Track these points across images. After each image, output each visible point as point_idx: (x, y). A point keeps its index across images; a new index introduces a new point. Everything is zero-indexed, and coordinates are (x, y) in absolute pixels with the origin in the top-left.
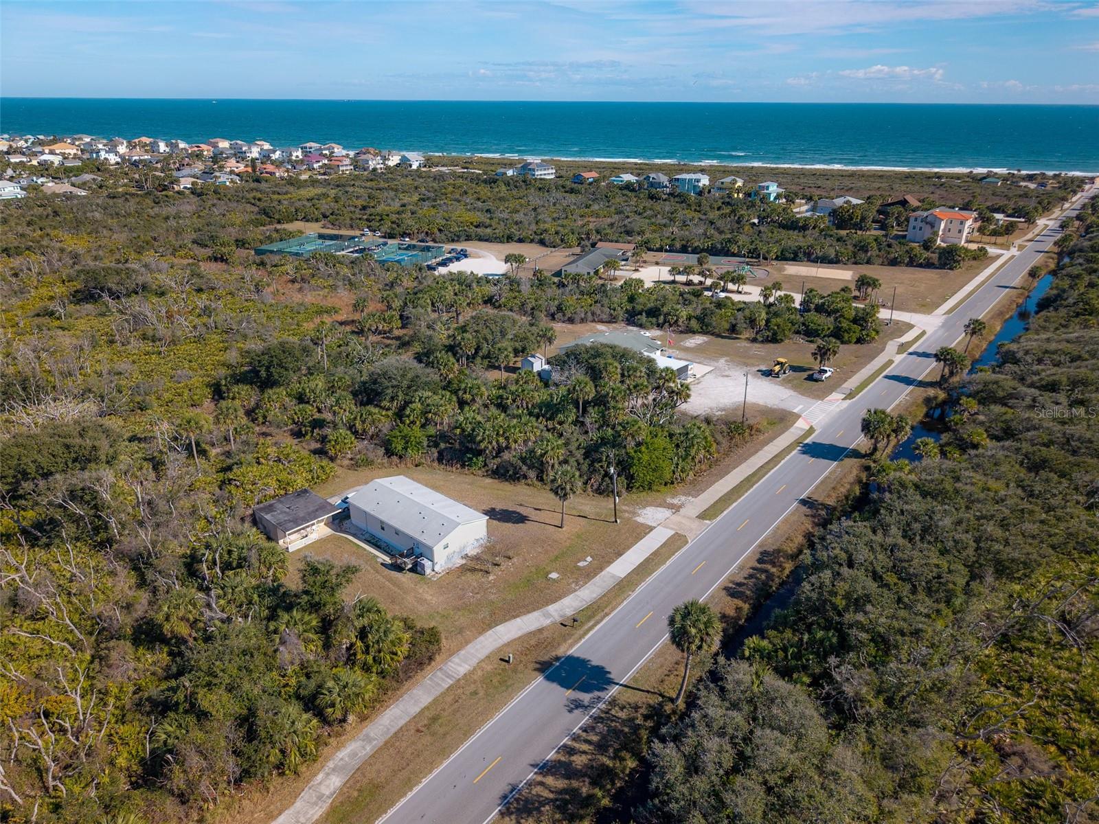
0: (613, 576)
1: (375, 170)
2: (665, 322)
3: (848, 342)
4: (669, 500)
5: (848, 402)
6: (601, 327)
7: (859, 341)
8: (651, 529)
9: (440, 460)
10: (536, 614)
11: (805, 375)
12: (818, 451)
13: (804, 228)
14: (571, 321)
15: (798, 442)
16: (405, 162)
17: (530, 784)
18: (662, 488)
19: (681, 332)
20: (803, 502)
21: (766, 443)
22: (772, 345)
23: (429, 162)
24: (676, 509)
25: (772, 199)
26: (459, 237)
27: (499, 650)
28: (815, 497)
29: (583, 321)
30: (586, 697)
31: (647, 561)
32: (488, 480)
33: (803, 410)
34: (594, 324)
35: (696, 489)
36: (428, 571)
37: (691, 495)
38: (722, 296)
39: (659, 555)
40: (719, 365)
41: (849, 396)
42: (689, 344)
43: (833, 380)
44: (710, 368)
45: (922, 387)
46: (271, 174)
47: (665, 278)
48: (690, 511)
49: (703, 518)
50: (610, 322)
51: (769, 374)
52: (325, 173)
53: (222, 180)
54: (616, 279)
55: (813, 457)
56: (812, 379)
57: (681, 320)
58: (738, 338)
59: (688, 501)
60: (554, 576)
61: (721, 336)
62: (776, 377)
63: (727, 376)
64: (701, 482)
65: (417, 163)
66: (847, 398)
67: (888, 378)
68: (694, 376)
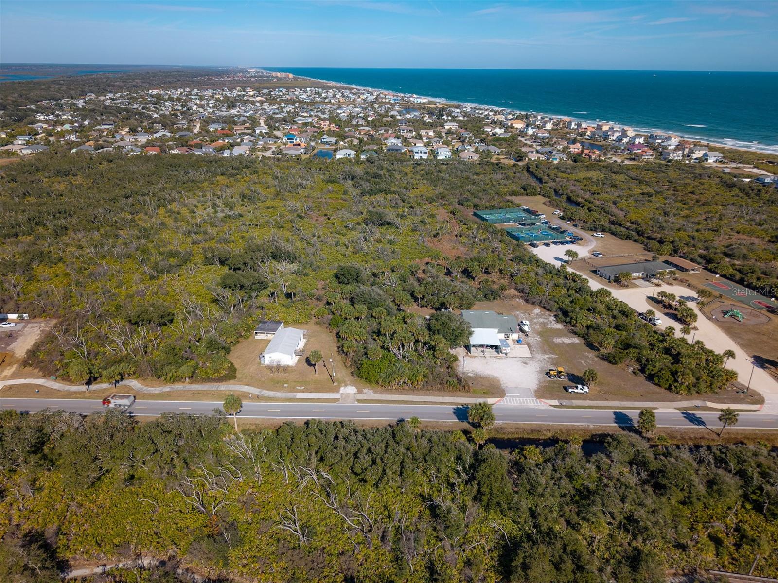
4: (365, 389)
5: (552, 408)
15: (465, 404)
16: (704, 157)
18: (374, 385)
20: (401, 420)
24: (360, 392)
31: (313, 399)
33: (513, 396)
35: (383, 392)
36: (262, 362)
37: (375, 393)
38: (658, 322)
39: (318, 400)
40: (539, 356)
41: (561, 406)
42: (558, 340)
43: (578, 395)
44: (530, 355)
45: (623, 429)
46: (590, 157)
47: (656, 296)
48: (360, 397)
49: (358, 401)
50: (548, 310)
51: (547, 374)
52: (633, 159)
53: (556, 157)
54: (627, 286)
55: (454, 413)
56: (566, 389)
57: (578, 325)
58: (599, 350)
59: (369, 393)
60: (285, 385)
61: (591, 346)
62: (550, 377)
63: (526, 363)
64: (390, 391)
65: (715, 159)
66: (555, 406)
67: (615, 413)
68: (506, 354)
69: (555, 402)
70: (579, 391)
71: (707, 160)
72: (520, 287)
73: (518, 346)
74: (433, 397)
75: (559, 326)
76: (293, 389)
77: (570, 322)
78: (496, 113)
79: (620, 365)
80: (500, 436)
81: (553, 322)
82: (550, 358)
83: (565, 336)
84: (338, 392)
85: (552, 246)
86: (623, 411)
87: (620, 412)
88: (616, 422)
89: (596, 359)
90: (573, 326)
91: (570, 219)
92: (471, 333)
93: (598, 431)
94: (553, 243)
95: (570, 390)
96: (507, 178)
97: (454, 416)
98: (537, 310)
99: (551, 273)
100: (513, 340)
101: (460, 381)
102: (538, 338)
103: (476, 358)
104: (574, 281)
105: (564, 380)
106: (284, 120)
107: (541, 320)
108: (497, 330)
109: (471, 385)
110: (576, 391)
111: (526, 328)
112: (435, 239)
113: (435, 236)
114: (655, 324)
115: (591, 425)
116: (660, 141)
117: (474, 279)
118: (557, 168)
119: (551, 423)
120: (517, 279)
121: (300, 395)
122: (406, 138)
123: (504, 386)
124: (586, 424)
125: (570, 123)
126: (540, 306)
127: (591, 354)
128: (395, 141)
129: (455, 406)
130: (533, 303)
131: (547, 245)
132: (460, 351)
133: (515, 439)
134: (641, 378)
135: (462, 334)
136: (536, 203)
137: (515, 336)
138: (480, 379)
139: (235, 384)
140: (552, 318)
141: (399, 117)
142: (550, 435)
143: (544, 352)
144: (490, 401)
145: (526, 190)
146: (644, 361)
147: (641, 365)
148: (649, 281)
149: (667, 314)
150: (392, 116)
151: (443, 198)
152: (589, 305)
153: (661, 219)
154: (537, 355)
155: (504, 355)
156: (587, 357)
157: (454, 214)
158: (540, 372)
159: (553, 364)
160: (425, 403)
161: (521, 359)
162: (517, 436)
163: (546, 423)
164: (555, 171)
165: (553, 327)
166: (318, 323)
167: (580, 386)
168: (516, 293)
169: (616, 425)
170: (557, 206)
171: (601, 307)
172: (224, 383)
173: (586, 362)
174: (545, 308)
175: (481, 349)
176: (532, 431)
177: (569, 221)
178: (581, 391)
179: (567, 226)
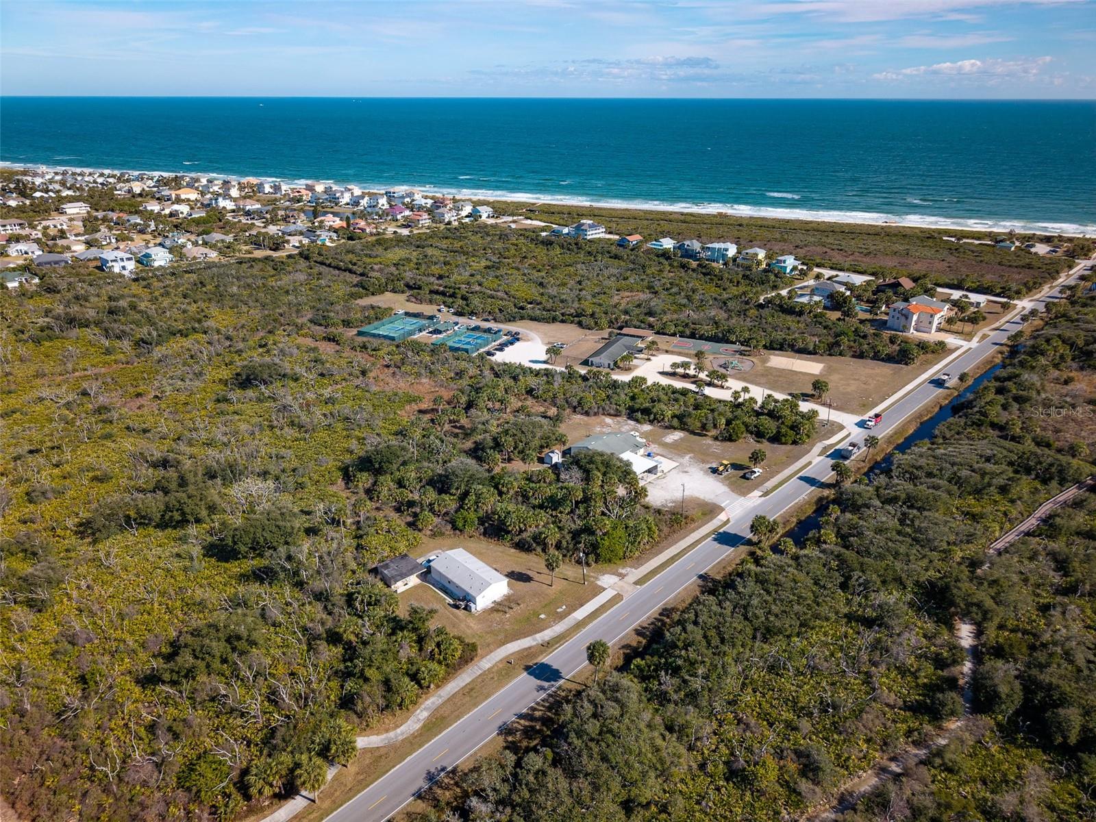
0: (575, 619)
1: (449, 223)
2: (655, 419)
3: (785, 444)
4: (620, 571)
5: (763, 498)
6: (608, 420)
7: (795, 443)
8: (604, 589)
9: (485, 534)
10: (529, 638)
11: (741, 473)
12: (726, 539)
13: (800, 314)
14: (587, 414)
15: (714, 531)
16: (477, 214)
17: (513, 722)
18: (618, 562)
19: (667, 427)
20: (701, 577)
21: (693, 531)
22: (729, 443)
23: (495, 212)
24: (622, 576)
25: (788, 271)
26: (514, 318)
27: (507, 657)
28: (710, 573)
29: (595, 414)
30: (546, 684)
31: (596, 610)
32: (513, 550)
33: (728, 505)
34: (603, 417)
35: (639, 562)
36: (473, 610)
37: (634, 568)
40: (683, 460)
42: (669, 440)
44: (676, 463)
45: (821, 488)
47: (667, 369)
48: (630, 579)
49: (636, 583)
50: (614, 415)
51: (712, 472)
52: (408, 226)
53: (323, 237)
54: (630, 369)
55: (720, 543)
56: (746, 478)
58: (708, 434)
59: (631, 572)
60: (543, 617)
61: (695, 433)
63: (686, 472)
64: (643, 558)
65: (487, 214)
66: (763, 496)
67: (799, 479)
68: (663, 471)
71: (480, 216)
75: (648, 427)
76: (559, 615)
81: (636, 425)
82: (690, 458)
85: (506, 349)
87: (801, 477)
89: (720, 443)
90: (660, 422)
91: (472, 314)
93: (812, 498)
94: (500, 345)
95: (752, 477)
97: (725, 546)
107: (626, 427)
109: (685, 513)
110: (755, 475)
115: (803, 497)
116: (409, 200)
119: (783, 511)
120: (543, 395)
122: (41, 240)
123: (707, 500)
124: (800, 498)
125: (261, 185)
127: (707, 440)
129: (711, 538)
131: (499, 349)
134: (769, 444)
137: (642, 451)
139: (490, 652)
140: (632, 422)
143: (679, 455)
145: (367, 289)
148: (637, 358)
155: (661, 473)
157: (333, 340)
158: (707, 473)
163: (780, 513)
164: (352, 256)
165: (645, 429)
169: (813, 487)
172: (476, 659)
173: (716, 449)
174: (609, 414)
178: (759, 473)
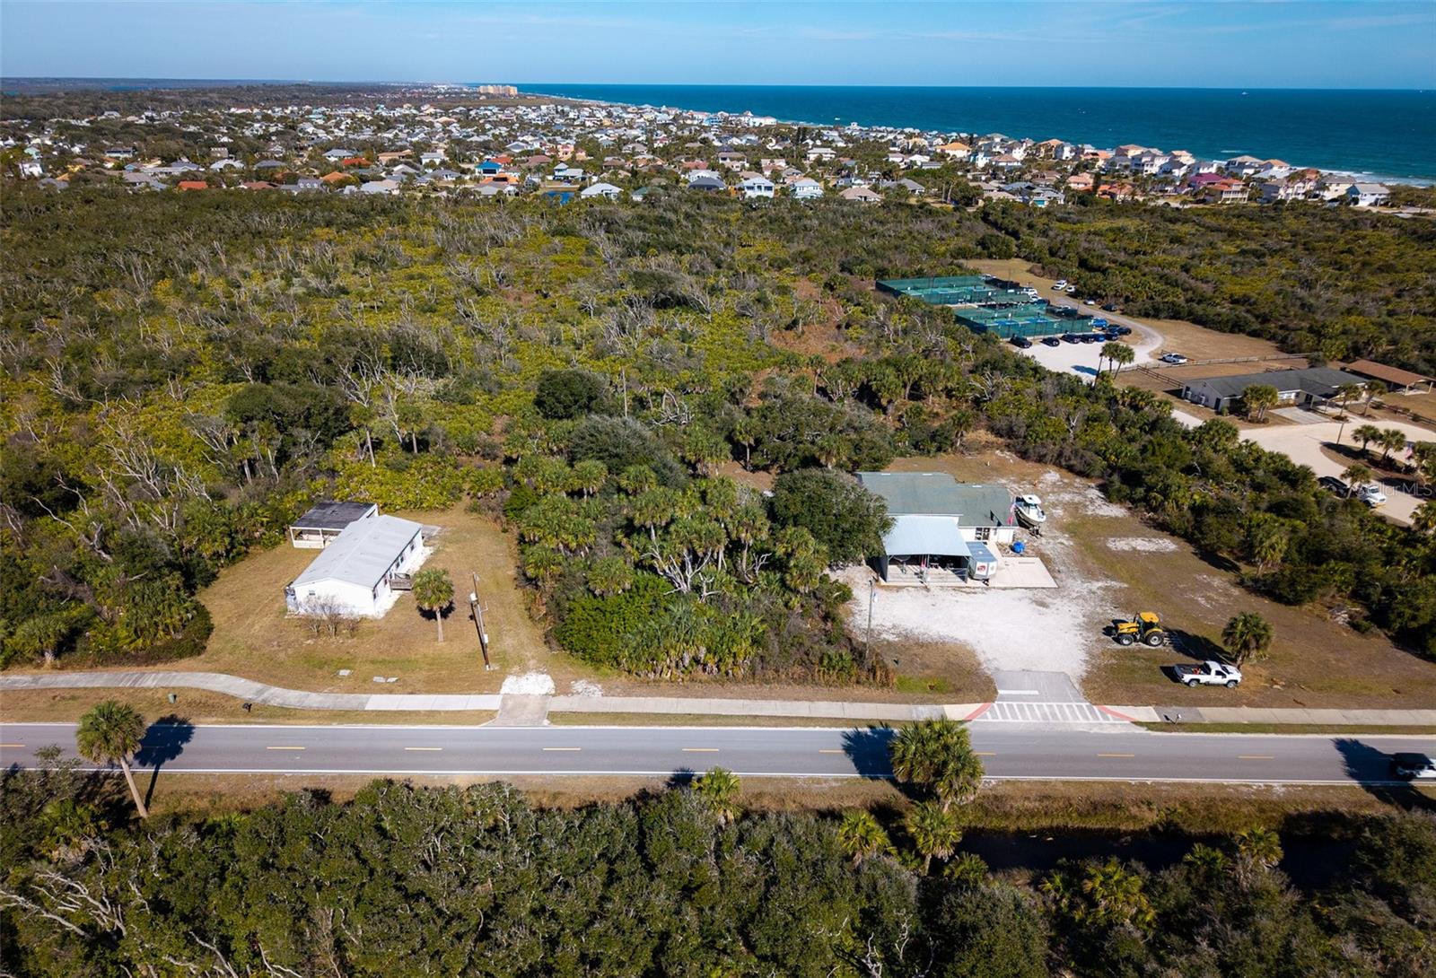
4: (578, 682)
5: (1142, 731)
8: (495, 692)
11: (1174, 658)
15: (881, 723)
16: (1352, 196)
19: (1157, 525)
20: (681, 777)
23: (1394, 198)
24: (562, 689)
33: (1019, 698)
36: (290, 608)
37: (608, 692)
38: (1375, 498)
39: (431, 716)
40: (1078, 586)
41: (1168, 725)
42: (1120, 545)
43: (1212, 693)
44: (1050, 583)
45: (1382, 795)
46: (1113, 195)
47: (1347, 441)
48: (562, 704)
49: (554, 717)
50: (1081, 474)
51: (1108, 631)
52: (1203, 201)
53: (1041, 198)
54: (1264, 422)
55: (847, 749)
56: (1172, 674)
57: (1169, 505)
58: (1237, 569)
59: (590, 694)
60: (344, 673)
61: (1210, 556)
62: (1118, 640)
63: (1043, 604)
64: (655, 687)
65: (1372, 199)
66: (1150, 726)
67: (1341, 745)
68: (986, 581)
69: (1149, 714)
70: (1213, 678)
71: (1356, 201)
72: (1002, 423)
73: (1014, 560)
74: (779, 703)
75: (1116, 511)
76: (364, 685)
77: (1146, 499)
78: (910, 136)
79: (1307, 607)
80: (994, 823)
81: (1099, 502)
82: (1106, 589)
83: (1138, 535)
84: (495, 690)
85: (1063, 344)
86: (1362, 738)
87: (1356, 742)
88: (1352, 776)
89: (1236, 592)
90: (1154, 510)
91: (1094, 296)
92: (886, 525)
93: (1304, 802)
94: (1064, 338)
95: (1187, 678)
96: (945, 228)
97: (848, 762)
98: (1052, 476)
99: (1073, 393)
100: (1000, 546)
101: (858, 654)
102: (1065, 540)
103: (904, 593)
104: (1136, 408)
105: (1160, 647)
106: (486, 147)
107: (1067, 497)
108: (956, 520)
109: (891, 665)
110: (1204, 678)
111: (1032, 514)
112: (791, 334)
113: (788, 328)
114: (1368, 504)
115: (1278, 786)
116: (1251, 171)
117: (885, 410)
118: (1047, 213)
119: (1149, 781)
120: (994, 406)
121: (377, 702)
122: (728, 170)
123: (988, 668)
124: (1258, 783)
125: (1061, 148)
126: (1060, 466)
127: (1218, 579)
128: (705, 174)
129: (849, 730)
130: (1041, 459)
131: (1050, 342)
132: (856, 575)
133: (1042, 832)
134: (1379, 642)
135: (862, 526)
136: (1015, 269)
137: (1005, 535)
138: (916, 650)
139: (191, 670)
140: (1094, 493)
141: (716, 143)
142: (1151, 817)
143: (1090, 575)
144: (955, 712)
145: (987, 249)
146: (1376, 593)
147: (1368, 607)
148: (1315, 411)
149: (1387, 482)
150: (704, 141)
151: (806, 260)
152: (1188, 460)
153: (1302, 293)
154: (1070, 582)
155: (980, 584)
156: (1209, 586)
157: (832, 289)
158: (1089, 625)
159: (1118, 605)
160: (755, 719)
161: (1029, 594)
162: (1045, 823)
163: (1134, 780)
164: (1044, 219)
165: (1101, 512)
166: (473, 509)
167: (1214, 666)
168: (991, 438)
169: (1355, 783)
170: (1060, 275)
171: (1220, 462)
172: (160, 666)
173: (1208, 599)
174: (1070, 469)
175: (912, 569)
176: (1095, 807)
177: (1091, 299)
178: (1219, 679)
179: (1090, 308)
